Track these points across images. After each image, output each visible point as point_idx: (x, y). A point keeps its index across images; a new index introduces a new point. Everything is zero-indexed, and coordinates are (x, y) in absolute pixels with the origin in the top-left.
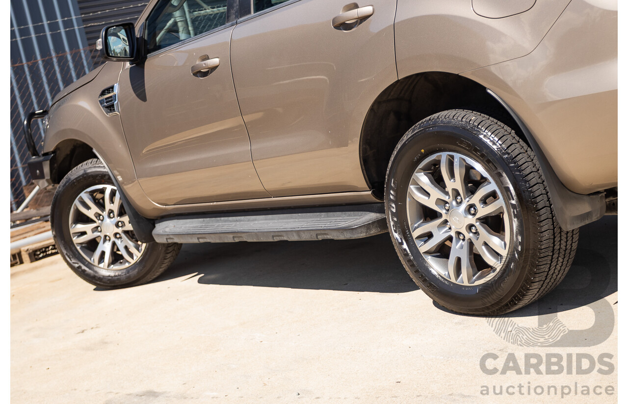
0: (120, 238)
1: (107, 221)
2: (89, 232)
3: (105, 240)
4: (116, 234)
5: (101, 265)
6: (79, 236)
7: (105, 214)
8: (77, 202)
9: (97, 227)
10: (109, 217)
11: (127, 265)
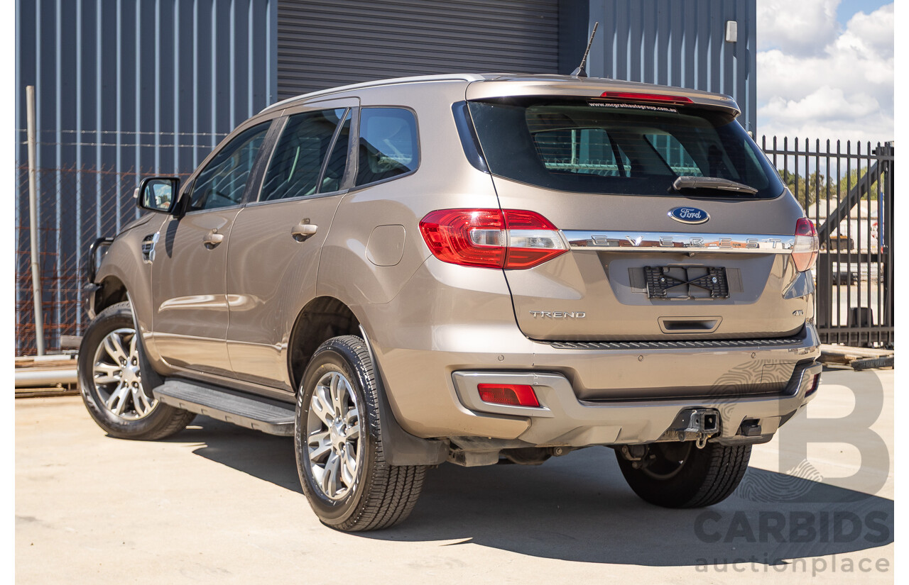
0: (138, 387)
1: (131, 368)
2: (110, 374)
3: (123, 386)
4: (134, 383)
5: (114, 411)
6: (100, 376)
7: (129, 359)
8: (105, 340)
9: (119, 371)
10: (132, 363)
11: (137, 417)
